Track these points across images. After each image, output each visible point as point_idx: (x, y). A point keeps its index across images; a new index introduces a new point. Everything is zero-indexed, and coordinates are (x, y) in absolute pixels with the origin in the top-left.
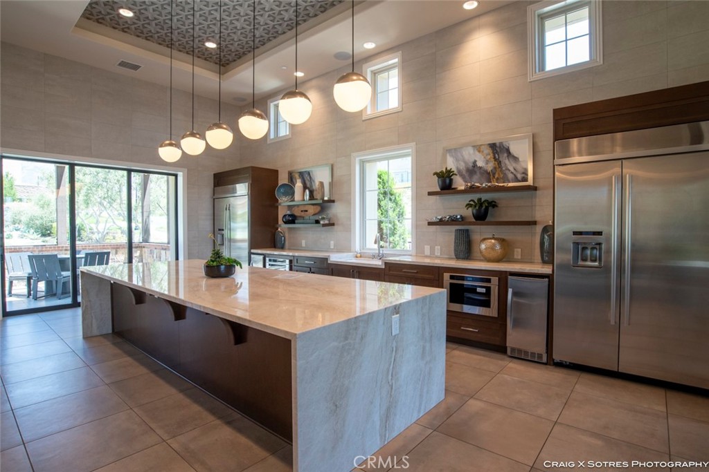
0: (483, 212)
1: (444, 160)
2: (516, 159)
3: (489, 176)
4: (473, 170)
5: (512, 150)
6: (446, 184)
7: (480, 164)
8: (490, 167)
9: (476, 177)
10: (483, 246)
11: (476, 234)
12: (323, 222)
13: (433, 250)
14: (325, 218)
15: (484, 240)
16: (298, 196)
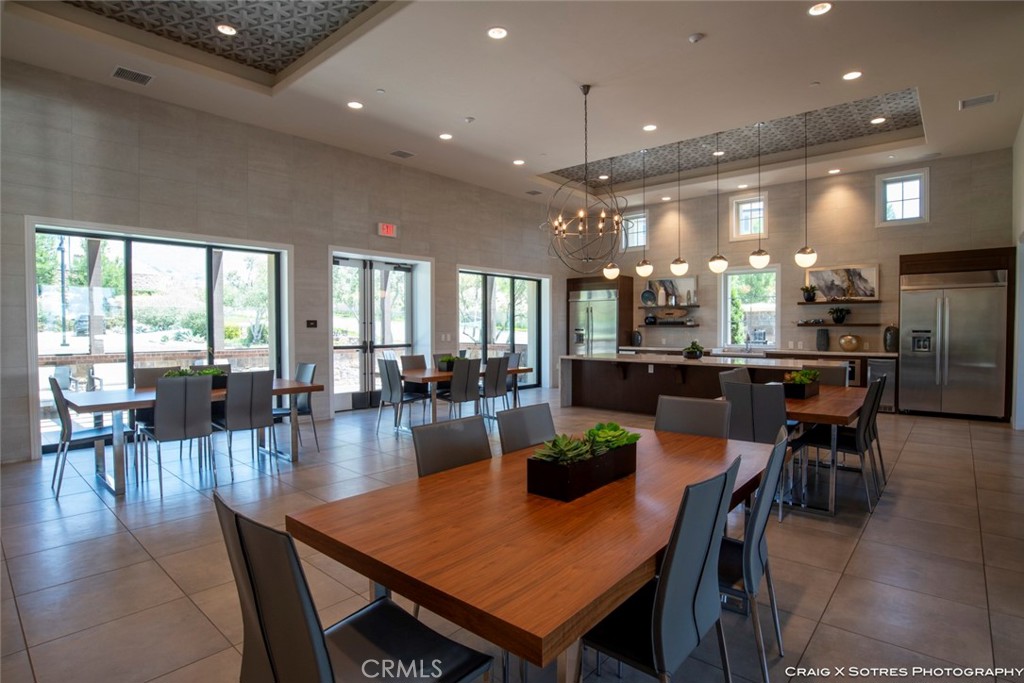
0: (841, 318)
2: (866, 281)
3: (844, 292)
4: (831, 287)
5: (863, 275)
6: (810, 296)
7: (836, 283)
8: (845, 285)
9: (834, 292)
10: (843, 341)
11: (835, 332)
12: (689, 324)
13: (796, 345)
14: (690, 321)
15: (843, 337)
16: (661, 301)
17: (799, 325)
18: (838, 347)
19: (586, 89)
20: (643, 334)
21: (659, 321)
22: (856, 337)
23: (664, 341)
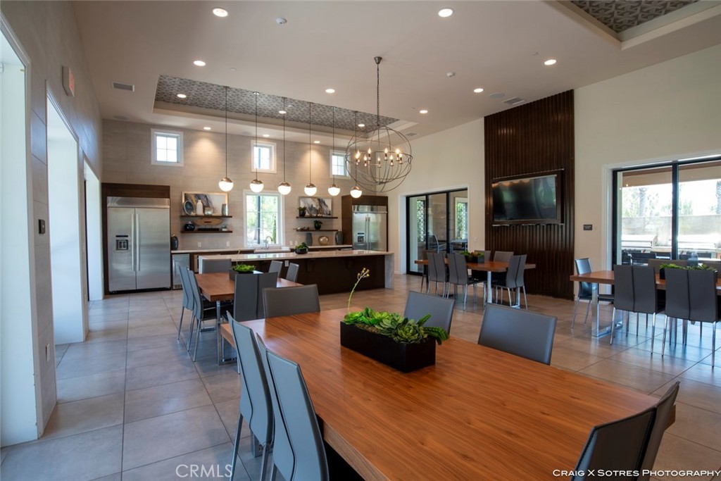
0: (318, 227)
1: (299, 203)
2: (327, 206)
3: (317, 211)
4: (311, 208)
5: (326, 202)
6: (302, 214)
7: (314, 206)
8: (318, 208)
9: (313, 211)
10: (321, 240)
11: (315, 235)
12: (224, 230)
13: (294, 243)
14: (225, 227)
15: (321, 237)
16: (199, 211)
17: (297, 230)
18: (317, 243)
19: (379, 60)
20: (179, 239)
21: (196, 228)
22: (327, 237)
23: (200, 244)
